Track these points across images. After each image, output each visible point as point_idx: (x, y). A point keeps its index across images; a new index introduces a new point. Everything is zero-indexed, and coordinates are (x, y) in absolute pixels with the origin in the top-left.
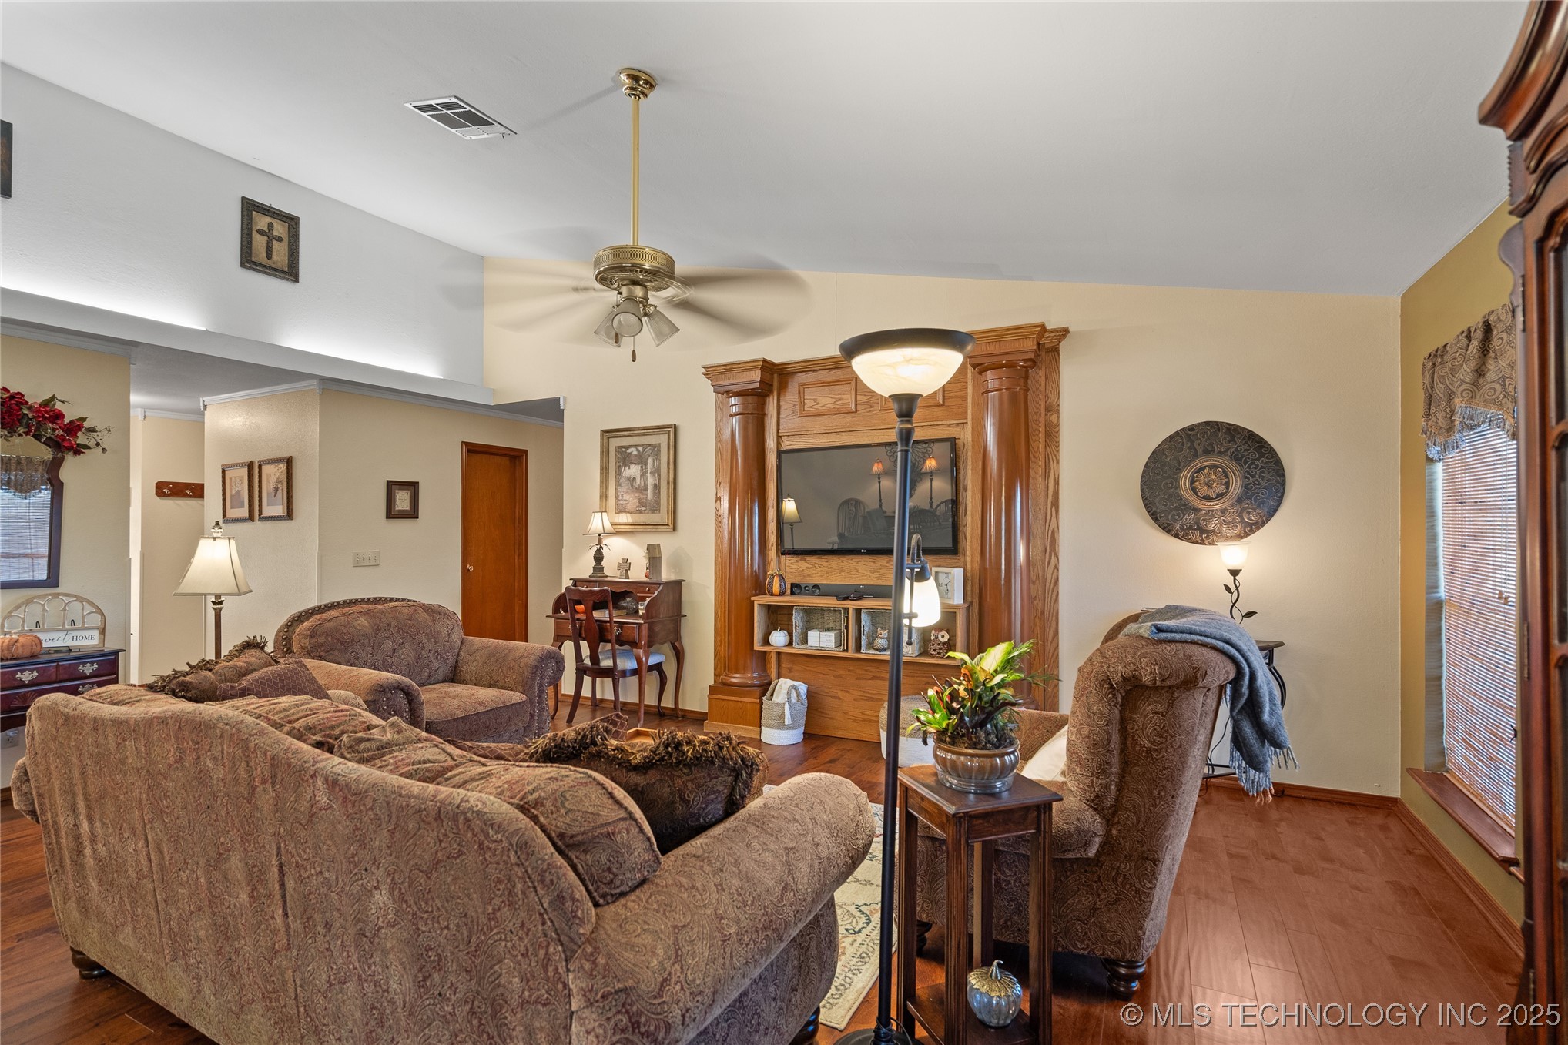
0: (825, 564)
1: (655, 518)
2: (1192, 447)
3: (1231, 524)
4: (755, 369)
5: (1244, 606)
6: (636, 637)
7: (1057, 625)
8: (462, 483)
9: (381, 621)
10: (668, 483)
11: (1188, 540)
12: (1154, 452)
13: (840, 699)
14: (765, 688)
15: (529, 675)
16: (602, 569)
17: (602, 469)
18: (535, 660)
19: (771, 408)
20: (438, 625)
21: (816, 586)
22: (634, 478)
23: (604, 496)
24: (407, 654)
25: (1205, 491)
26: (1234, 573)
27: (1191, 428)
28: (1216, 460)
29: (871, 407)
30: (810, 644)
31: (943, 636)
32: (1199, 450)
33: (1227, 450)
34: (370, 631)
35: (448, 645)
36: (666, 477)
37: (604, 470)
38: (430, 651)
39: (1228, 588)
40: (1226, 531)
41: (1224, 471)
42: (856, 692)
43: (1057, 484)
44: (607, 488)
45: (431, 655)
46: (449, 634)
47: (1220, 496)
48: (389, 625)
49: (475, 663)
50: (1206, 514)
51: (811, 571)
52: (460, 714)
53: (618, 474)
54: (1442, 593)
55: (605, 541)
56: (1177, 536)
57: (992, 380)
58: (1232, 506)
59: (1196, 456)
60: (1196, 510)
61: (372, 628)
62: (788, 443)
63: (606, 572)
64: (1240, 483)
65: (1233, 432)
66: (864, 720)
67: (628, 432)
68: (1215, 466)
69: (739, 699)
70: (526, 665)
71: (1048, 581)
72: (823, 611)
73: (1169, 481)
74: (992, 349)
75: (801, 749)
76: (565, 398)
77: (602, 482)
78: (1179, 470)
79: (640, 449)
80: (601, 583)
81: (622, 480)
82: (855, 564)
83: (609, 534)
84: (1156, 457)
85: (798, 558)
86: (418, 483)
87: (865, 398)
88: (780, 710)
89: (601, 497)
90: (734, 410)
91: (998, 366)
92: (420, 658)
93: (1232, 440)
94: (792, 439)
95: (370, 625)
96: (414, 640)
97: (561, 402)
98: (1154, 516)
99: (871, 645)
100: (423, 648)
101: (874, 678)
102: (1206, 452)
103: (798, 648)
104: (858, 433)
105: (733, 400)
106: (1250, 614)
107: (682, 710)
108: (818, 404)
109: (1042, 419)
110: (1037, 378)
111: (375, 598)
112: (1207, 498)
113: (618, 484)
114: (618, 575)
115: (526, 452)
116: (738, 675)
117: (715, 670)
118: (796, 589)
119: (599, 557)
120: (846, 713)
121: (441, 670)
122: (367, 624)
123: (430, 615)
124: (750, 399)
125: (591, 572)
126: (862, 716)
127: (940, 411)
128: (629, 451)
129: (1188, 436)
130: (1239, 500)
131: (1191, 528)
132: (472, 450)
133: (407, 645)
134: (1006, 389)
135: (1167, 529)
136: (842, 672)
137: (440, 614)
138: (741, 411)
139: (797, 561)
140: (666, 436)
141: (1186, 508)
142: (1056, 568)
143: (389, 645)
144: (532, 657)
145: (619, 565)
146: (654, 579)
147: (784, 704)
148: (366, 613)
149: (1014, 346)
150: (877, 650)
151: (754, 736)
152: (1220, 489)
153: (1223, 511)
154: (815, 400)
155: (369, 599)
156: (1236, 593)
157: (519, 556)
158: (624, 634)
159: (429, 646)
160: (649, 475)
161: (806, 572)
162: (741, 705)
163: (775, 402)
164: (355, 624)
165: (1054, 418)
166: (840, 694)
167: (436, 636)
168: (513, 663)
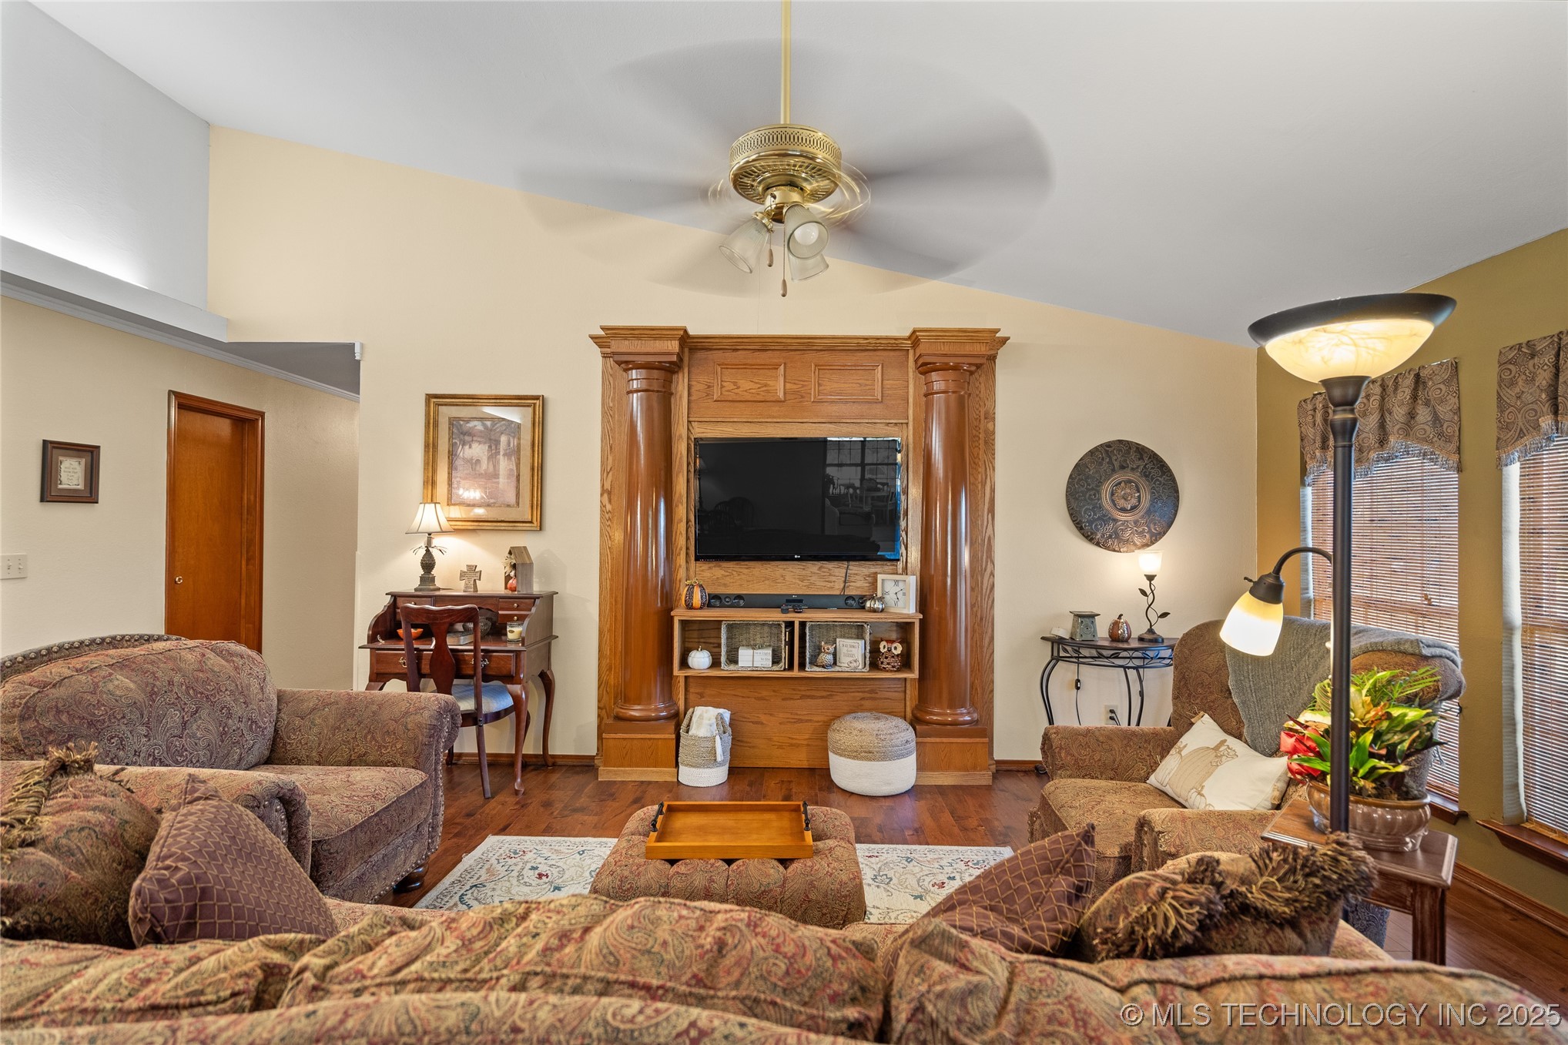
0: (745, 571)
1: (513, 514)
2: (1110, 462)
3: (1141, 534)
4: (671, 338)
5: (1159, 607)
6: (513, 668)
7: (993, 631)
8: (169, 452)
9: (156, 678)
10: (533, 469)
11: (1107, 548)
12: (1077, 465)
13: (762, 724)
14: (677, 720)
15: (426, 740)
16: (433, 580)
17: (427, 446)
18: (431, 716)
19: (680, 388)
20: (243, 675)
21: (739, 597)
22: (478, 461)
23: (430, 482)
24: (204, 728)
25: (1121, 503)
26: (1150, 578)
27: (1108, 445)
28: (1130, 476)
29: (802, 397)
30: (741, 664)
31: (896, 648)
32: (1117, 465)
33: (1138, 467)
34: (140, 697)
35: (263, 705)
36: (529, 461)
37: (431, 448)
38: (240, 720)
39: (1143, 592)
40: (1138, 540)
41: (1137, 486)
42: (781, 715)
43: (993, 490)
44: (434, 471)
45: (242, 725)
46: (262, 688)
47: (1133, 508)
48: (171, 683)
49: (315, 730)
50: (1123, 524)
51: (728, 579)
52: (356, 819)
53: (452, 455)
54: (1311, 594)
55: (437, 541)
56: (1098, 544)
57: (938, 381)
58: (1142, 517)
59: (1113, 470)
60: (1115, 521)
61: (144, 691)
62: (697, 430)
63: (438, 583)
64: (1149, 497)
65: (1141, 451)
66: (792, 745)
67: (473, 400)
68: (1130, 481)
69: (648, 736)
70: (419, 726)
71: (984, 587)
72: (747, 625)
73: (1092, 493)
74: (945, 350)
75: (726, 787)
76: (362, 346)
77: (426, 464)
78: (1100, 483)
79: (489, 423)
80: (438, 600)
81: (459, 463)
82: (781, 571)
83: (442, 532)
84: (1079, 468)
85: (711, 565)
86: (98, 447)
87: (795, 387)
88: (709, 744)
89: (425, 483)
90: (635, 385)
91: (945, 368)
92: (226, 733)
93: (1141, 458)
94: (705, 425)
95: (139, 686)
96: (213, 704)
97: (357, 349)
98: (1079, 526)
99: (813, 663)
100: (229, 716)
101: (802, 697)
102: (1122, 467)
103: (726, 670)
104: (786, 425)
105: (634, 374)
106: (1164, 615)
107: (553, 756)
108: (738, 388)
109: (982, 426)
110: (977, 384)
111: (114, 638)
112: (1124, 510)
113: (451, 467)
114: (463, 588)
115: (262, 415)
116: (639, 707)
117: (599, 701)
118: (713, 600)
119: (428, 564)
120: (770, 739)
121: (257, 746)
122: (132, 686)
123: (227, 661)
124: (656, 373)
125: (417, 583)
126: (790, 741)
127: (878, 409)
128: (471, 424)
129: (1107, 451)
130: (1148, 512)
131: (1110, 537)
132: (186, 404)
133: (204, 713)
134: (953, 392)
135: (1089, 538)
136: (765, 693)
137: (242, 657)
138: (644, 387)
139: (710, 568)
140: (530, 410)
141: (1106, 519)
142: (992, 574)
143: (174, 717)
144: (426, 714)
145: (463, 575)
146: (522, 591)
147: (714, 738)
148: (123, 665)
149: (968, 349)
150: (823, 667)
151: (669, 779)
152: (1134, 501)
153: (1136, 522)
154: (735, 383)
155: (103, 640)
156: (1151, 596)
157: (248, 560)
158: (493, 665)
159: (238, 710)
160: (501, 457)
161: (722, 581)
162: (650, 743)
163: (686, 380)
164: (111, 687)
165: (990, 426)
166: (763, 718)
167: (246, 692)
168: (392, 725)
